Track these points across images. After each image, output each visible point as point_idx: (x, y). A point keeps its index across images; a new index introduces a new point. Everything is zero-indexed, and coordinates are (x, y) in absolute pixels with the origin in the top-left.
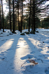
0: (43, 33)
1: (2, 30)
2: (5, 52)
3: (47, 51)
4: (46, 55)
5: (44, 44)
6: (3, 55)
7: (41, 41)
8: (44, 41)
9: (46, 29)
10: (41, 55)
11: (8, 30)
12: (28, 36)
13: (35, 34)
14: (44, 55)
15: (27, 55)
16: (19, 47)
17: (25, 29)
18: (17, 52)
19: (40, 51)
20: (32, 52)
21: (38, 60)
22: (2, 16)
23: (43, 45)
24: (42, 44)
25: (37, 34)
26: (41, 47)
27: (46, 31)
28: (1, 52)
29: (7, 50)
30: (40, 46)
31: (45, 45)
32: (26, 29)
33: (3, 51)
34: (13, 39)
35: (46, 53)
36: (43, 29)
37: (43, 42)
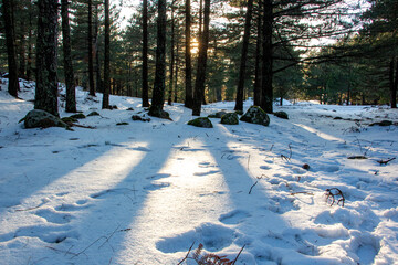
0: (312, 124)
1: (100, 96)
2: (80, 202)
3: (319, 211)
4: (308, 232)
5: (308, 174)
6: (66, 218)
7: (293, 161)
8: (311, 160)
9: (327, 106)
10: (279, 232)
11: (131, 101)
12: (230, 134)
13: (267, 124)
14: (298, 236)
15: (198, 230)
16: (162, 185)
17: (219, 99)
18: (146, 210)
19: (278, 211)
20: (232, 215)
21: (260, 257)
22: (102, 27)
23: (299, 179)
24: (294, 176)
25: (276, 128)
26: (289, 188)
27: (330, 112)
28: (59, 204)
29: (95, 196)
30: (283, 182)
31: (310, 179)
32: (227, 100)
33: (69, 199)
34: (144, 145)
35: (310, 225)
36: (315, 105)
37: (306, 167)
